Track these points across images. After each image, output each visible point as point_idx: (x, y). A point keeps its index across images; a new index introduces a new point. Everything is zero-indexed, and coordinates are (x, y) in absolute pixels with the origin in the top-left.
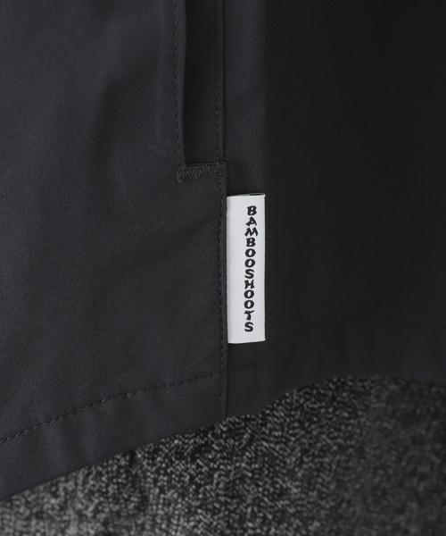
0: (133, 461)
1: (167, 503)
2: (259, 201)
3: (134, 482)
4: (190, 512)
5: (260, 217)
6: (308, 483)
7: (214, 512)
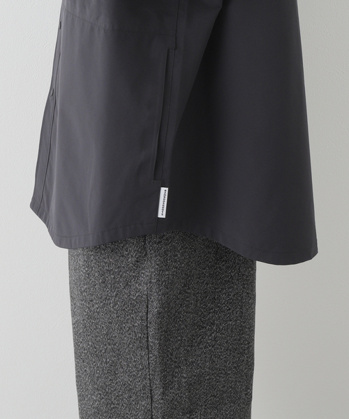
0: (145, 244)
1: (151, 254)
2: (167, 189)
3: (145, 248)
4: (156, 256)
5: (167, 192)
6: (182, 254)
7: (161, 257)
